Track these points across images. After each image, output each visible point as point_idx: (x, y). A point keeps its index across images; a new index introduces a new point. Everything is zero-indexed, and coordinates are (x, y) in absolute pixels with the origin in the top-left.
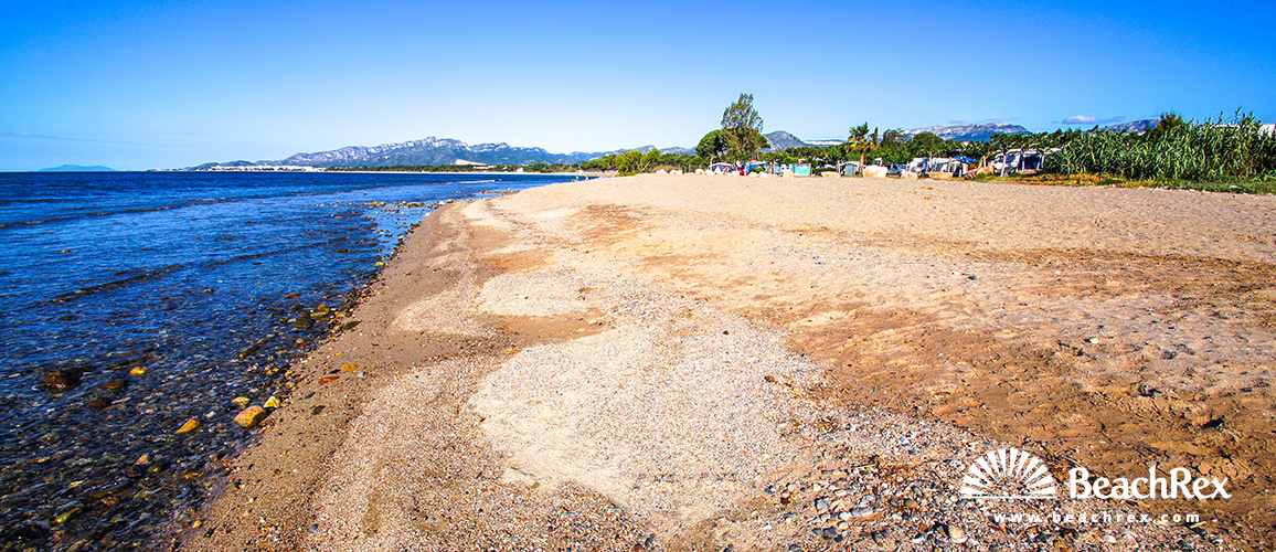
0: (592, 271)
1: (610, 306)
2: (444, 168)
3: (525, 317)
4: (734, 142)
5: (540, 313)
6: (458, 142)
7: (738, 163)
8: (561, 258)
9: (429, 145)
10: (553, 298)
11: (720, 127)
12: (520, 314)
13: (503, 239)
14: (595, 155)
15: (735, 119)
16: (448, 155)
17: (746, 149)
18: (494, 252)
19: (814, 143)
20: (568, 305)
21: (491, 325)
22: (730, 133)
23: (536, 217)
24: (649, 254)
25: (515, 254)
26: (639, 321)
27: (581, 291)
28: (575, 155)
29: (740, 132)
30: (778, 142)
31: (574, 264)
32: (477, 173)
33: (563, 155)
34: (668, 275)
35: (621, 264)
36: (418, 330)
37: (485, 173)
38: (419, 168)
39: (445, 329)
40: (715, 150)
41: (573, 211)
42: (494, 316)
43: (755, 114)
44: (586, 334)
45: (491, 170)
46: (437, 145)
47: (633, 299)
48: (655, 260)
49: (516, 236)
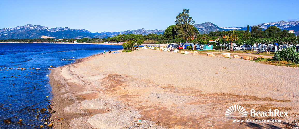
0: (108, 99)
1: (111, 107)
2: (35, 40)
3: (93, 110)
4: (181, 31)
5: (96, 109)
6: (43, 27)
7: (180, 44)
8: (100, 95)
9: (28, 28)
10: (99, 106)
11: (175, 24)
12: (92, 109)
13: (82, 89)
14: (114, 33)
15: (181, 21)
16: (37, 33)
17: (187, 34)
18: (80, 93)
19: (225, 28)
20: (102, 107)
21: (86, 111)
22: (179, 27)
23: (90, 79)
24: (122, 94)
25: (86, 94)
26: (116, 110)
27: (105, 104)
28: (104, 33)
29: (184, 26)
30: (207, 27)
31: (103, 97)
32: (52, 43)
33: (98, 33)
34: (125, 100)
35: (115, 97)
36: (71, 112)
37: (57, 43)
38: (22, 40)
39: (77, 112)
40: (173, 35)
41: (103, 77)
42: (87, 110)
43: (190, 18)
44: (106, 112)
45: (60, 41)
46: (32, 28)
47: (115, 106)
48: (123, 96)
49: (86, 87)
